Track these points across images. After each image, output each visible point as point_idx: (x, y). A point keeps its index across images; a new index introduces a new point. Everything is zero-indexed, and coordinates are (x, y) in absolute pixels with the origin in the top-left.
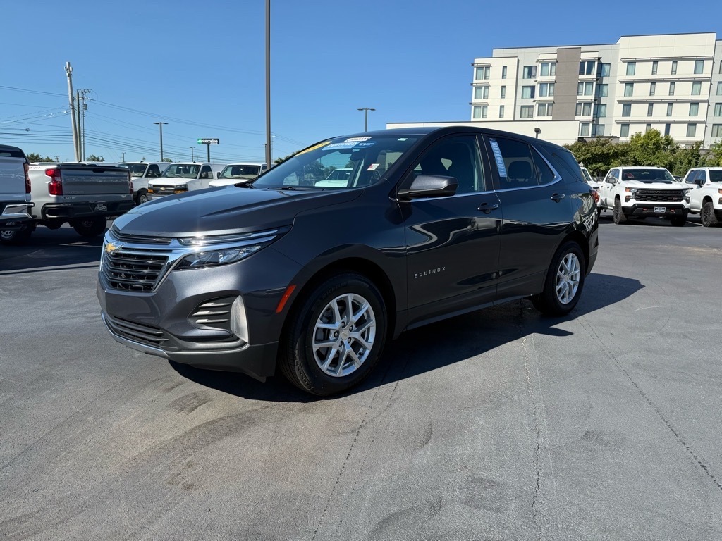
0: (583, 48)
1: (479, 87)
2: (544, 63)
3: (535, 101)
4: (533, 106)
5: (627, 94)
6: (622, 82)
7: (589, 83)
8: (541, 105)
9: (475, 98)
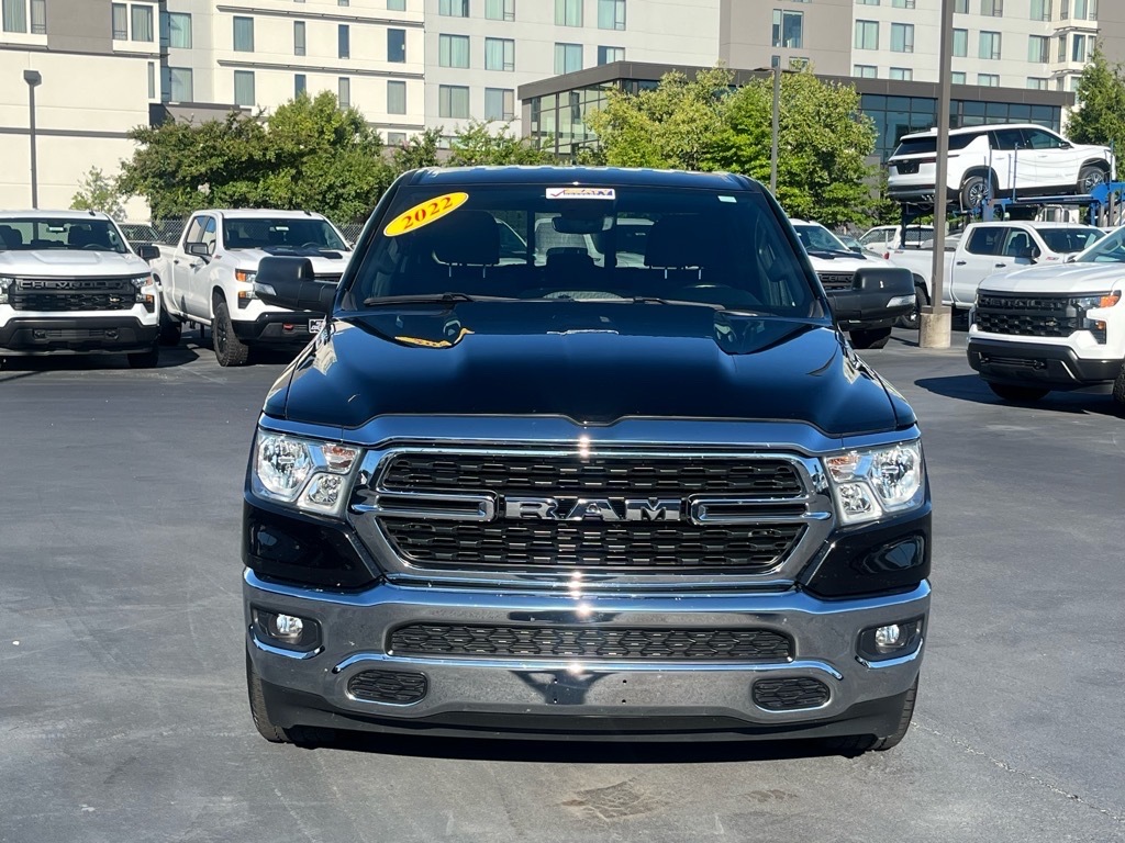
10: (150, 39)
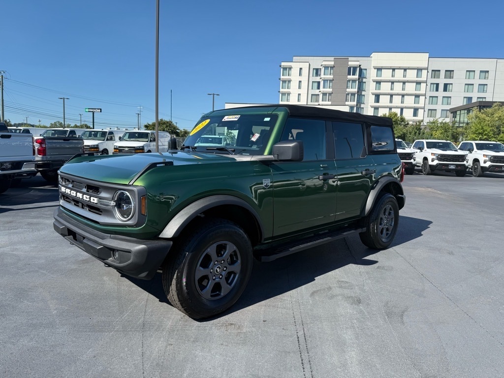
0: (350, 59)
1: (284, 81)
2: (326, 67)
3: (320, 92)
4: (319, 95)
5: (377, 88)
6: (374, 81)
7: (354, 81)
8: (324, 94)
9: (282, 88)
10: (354, 101)
